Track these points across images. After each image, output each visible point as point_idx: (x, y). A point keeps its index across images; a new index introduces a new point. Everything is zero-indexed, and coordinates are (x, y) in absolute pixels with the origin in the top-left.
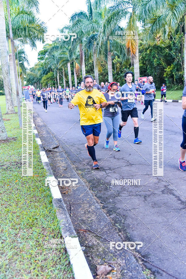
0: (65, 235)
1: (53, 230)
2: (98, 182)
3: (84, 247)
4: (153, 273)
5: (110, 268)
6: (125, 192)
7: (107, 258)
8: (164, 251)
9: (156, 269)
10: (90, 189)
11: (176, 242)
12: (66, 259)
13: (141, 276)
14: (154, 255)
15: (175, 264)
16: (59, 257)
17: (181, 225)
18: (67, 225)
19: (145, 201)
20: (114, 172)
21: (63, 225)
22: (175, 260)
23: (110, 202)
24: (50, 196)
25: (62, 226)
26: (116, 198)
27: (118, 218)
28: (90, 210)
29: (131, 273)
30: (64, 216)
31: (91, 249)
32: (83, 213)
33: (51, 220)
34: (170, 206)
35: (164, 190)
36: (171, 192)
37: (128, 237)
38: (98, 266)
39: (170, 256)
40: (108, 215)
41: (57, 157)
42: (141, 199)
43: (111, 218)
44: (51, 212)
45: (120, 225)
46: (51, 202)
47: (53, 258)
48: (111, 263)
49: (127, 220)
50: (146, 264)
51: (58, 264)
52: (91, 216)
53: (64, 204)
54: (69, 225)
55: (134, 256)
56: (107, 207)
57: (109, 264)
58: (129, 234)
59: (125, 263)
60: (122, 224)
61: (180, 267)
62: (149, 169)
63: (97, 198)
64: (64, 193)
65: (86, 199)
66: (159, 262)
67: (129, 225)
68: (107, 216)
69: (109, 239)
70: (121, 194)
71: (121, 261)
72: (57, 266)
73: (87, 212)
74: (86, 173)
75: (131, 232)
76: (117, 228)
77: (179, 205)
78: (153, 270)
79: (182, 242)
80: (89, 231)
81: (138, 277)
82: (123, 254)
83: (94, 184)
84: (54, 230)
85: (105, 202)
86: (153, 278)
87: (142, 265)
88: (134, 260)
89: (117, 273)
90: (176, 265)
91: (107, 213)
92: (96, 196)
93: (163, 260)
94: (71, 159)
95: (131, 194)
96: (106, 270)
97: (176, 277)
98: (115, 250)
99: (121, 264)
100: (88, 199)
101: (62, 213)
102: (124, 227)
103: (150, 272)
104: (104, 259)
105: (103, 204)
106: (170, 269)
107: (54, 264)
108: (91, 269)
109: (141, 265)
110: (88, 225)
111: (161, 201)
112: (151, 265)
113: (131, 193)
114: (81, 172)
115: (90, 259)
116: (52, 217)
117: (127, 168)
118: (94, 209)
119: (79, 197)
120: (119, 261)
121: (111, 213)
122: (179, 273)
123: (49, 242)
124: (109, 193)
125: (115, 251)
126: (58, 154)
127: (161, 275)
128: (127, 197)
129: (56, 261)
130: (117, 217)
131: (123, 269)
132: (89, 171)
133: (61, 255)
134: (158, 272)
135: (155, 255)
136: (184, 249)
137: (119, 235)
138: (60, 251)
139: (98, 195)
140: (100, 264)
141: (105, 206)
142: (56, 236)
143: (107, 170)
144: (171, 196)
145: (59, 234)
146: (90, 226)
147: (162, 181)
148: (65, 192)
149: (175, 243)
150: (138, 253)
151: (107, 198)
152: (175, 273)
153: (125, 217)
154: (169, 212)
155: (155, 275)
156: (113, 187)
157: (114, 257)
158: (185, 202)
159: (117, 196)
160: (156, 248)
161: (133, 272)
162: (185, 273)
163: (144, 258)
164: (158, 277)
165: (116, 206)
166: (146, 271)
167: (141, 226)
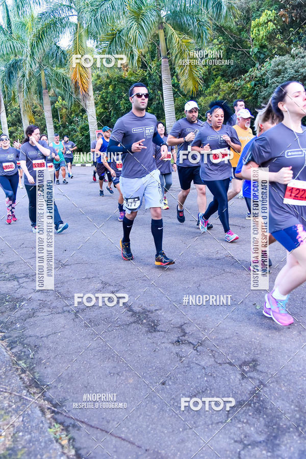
2: (2, 299)
4: (66, 429)
6: (46, 310)
9: (72, 421)
11: (112, 374)
13: (46, 436)
14: (72, 401)
17: (124, 348)
19: (76, 320)
23: (16, 329)
26: (28, 320)
27: (25, 352)
29: (29, 436)
40: (8, 349)
42: (69, 316)
43: (13, 353)
45: (25, 363)
49: (38, 352)
50: (56, 416)
55: (40, 407)
56: (10, 337)
58: (38, 374)
59: (23, 421)
60: (29, 361)
61: (111, 412)
62: (92, 270)
66: (78, 410)
67: (42, 360)
70: (37, 314)
71: (15, 419)
75: (42, 370)
76: (19, 367)
77: (129, 319)
79: (122, 373)
81: (40, 439)
82: (21, 408)
85: (7, 329)
86: (65, 436)
87: (51, 419)
88: (39, 413)
89: (6, 439)
91: (7, 347)
95: (54, 311)
97: (100, 428)
98: (10, 403)
99: (15, 424)
102: (32, 364)
103: (62, 427)
105: (4, 332)
106: (95, 417)
109: (49, 419)
111: (102, 315)
112: (66, 416)
113: (55, 310)
122: (107, 421)
124: (18, 313)
125: (9, 405)
127: (79, 430)
128: (45, 318)
130: (24, 350)
131: (18, 431)
134: (74, 426)
137: (21, 378)
141: (7, 335)
143: (21, 278)
147: (110, 285)
149: (111, 376)
150: (47, 401)
151: (12, 322)
152: (102, 422)
153: (36, 348)
154: (109, 331)
155: (69, 431)
156: (26, 303)
157: (7, 414)
158: (139, 312)
159: (29, 317)
160: (77, 390)
161: (34, 433)
162: (116, 420)
163: (55, 408)
164: (73, 433)
165: (25, 332)
166: (54, 428)
167: (60, 359)
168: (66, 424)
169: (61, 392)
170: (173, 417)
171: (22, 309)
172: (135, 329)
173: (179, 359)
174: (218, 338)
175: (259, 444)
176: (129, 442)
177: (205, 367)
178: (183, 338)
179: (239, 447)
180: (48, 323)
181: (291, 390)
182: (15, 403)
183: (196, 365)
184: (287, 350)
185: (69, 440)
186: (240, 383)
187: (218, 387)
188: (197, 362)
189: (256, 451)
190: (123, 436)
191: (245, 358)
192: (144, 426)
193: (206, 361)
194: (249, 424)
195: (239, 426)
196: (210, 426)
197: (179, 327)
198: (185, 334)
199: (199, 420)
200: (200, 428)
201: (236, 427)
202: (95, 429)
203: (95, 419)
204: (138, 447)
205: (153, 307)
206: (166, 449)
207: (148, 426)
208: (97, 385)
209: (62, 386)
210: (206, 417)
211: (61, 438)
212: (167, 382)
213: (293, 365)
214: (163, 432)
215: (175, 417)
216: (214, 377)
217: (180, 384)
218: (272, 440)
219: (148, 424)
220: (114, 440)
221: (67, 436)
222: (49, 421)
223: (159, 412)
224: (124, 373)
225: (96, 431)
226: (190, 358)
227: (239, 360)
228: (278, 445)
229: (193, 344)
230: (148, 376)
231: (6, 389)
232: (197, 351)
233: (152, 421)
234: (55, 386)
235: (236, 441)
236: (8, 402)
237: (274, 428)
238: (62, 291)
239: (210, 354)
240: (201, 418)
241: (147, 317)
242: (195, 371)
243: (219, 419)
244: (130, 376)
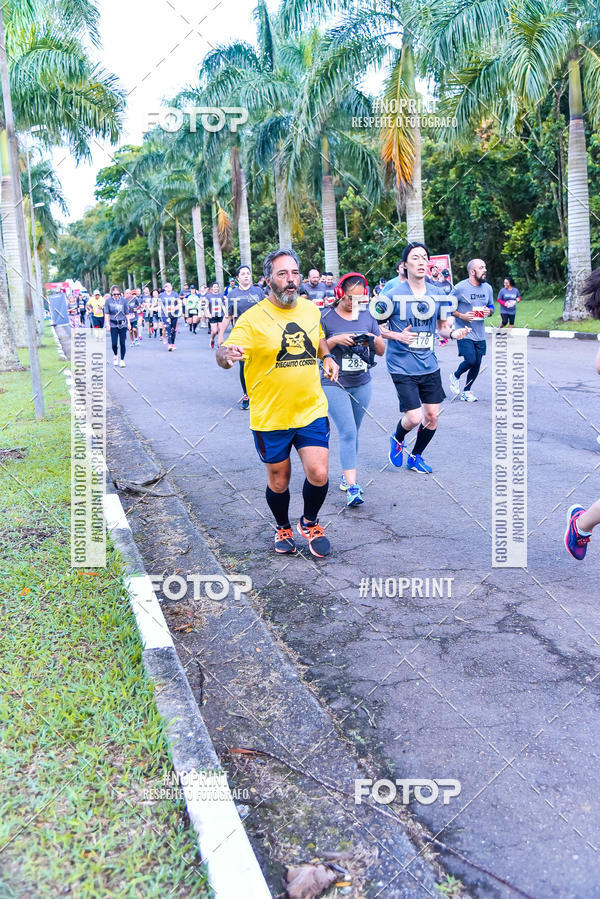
0: (184, 767)
1: (144, 752)
2: (292, 595)
3: (247, 808)
4: (471, 889)
5: (331, 875)
6: (380, 627)
7: (320, 842)
8: (506, 818)
9: (480, 876)
10: (264, 617)
11: (543, 788)
12: (187, 846)
14: (472, 831)
15: (541, 861)
16: (164, 841)
17: (558, 733)
18: (191, 734)
19: (444, 657)
20: (344, 562)
21: (177, 736)
22: (540, 847)
23: (329, 660)
24: (136, 640)
25: (173, 738)
26: (350, 645)
27: (356, 712)
28: (266, 683)
29: (397, 891)
30: (179, 707)
31: (270, 813)
32: (241, 693)
33: (139, 717)
34: (522, 673)
35: (503, 620)
36: (526, 626)
37: (388, 772)
38: (291, 868)
39: (526, 833)
40: (322, 700)
41: (157, 511)
42: (429, 648)
43: (333, 710)
44: (139, 692)
45: (362, 734)
46: (139, 661)
47: (146, 843)
48: (334, 858)
49: (384, 716)
50: (446, 860)
51: (161, 861)
52: (269, 705)
53: (180, 667)
54: (196, 735)
55: (409, 833)
56: (321, 675)
57: (328, 862)
58: (392, 762)
59: (379, 857)
60: (367, 731)
61: (557, 869)
62: (456, 553)
63: (289, 646)
64: (182, 631)
65: (253, 649)
66: (489, 854)
67: (393, 733)
68: (320, 703)
69: (327, 781)
70: (364, 634)
71: (365, 852)
72: (156, 869)
73: (254, 693)
74: (252, 564)
75: (398, 756)
76: (351, 743)
77: (554, 669)
78: (470, 880)
79: (564, 788)
80: (262, 754)
82: (372, 829)
83: (279, 602)
84: (149, 750)
85: (313, 658)
87: (435, 863)
88: (410, 847)
89: (353, 889)
90: (544, 863)
91: (320, 696)
92: (284, 639)
93: (501, 848)
94: (202, 520)
95: (398, 634)
96: (316, 881)
98: (349, 815)
99: (367, 861)
100: (258, 650)
101: (174, 696)
102: (375, 739)
103: (460, 885)
104: (311, 845)
105: (308, 664)
106: (526, 875)
107: (148, 864)
108: (268, 879)
109: (431, 862)
110: (258, 735)
111: (495, 655)
112: (465, 862)
113: (398, 630)
114: (236, 562)
115: (267, 844)
116: (141, 710)
117: (385, 549)
118: (278, 682)
119: (230, 643)
120: (361, 850)
121: (333, 695)
122: (553, 890)
123: (132, 791)
124: (328, 629)
125: (347, 819)
126: (160, 503)
127: (496, 896)
128: (383, 644)
129: (153, 854)
130: (354, 707)
131: (375, 877)
132: (261, 560)
133: (170, 832)
134: (486, 887)
135: (476, 831)
136: (569, 811)
137: (360, 766)
138: (167, 820)
139: (292, 636)
140: (299, 860)
141: (316, 671)
142: (154, 770)
144: (528, 639)
145: (164, 765)
146: (264, 738)
147: (499, 590)
148: (183, 626)
149: (541, 790)
150: (420, 823)
151: (319, 645)
152: (542, 889)
153: (378, 706)
154: (520, 691)
156: (340, 609)
157: (345, 838)
158: (573, 659)
159: (352, 640)
160: (478, 808)
161: (406, 886)
162: (572, 889)
163: (439, 840)
165: (349, 670)
166: (446, 884)
167: (430, 737)
168: (473, 876)
169: (447, 811)
171: (333, 620)
172: (571, 694)
180: (391, 657)
182: (358, 816)
203: (527, 880)
222: (432, 868)
224: (568, 786)
231: (334, 785)
236: (342, 811)
241: (591, 671)
244: (582, 796)
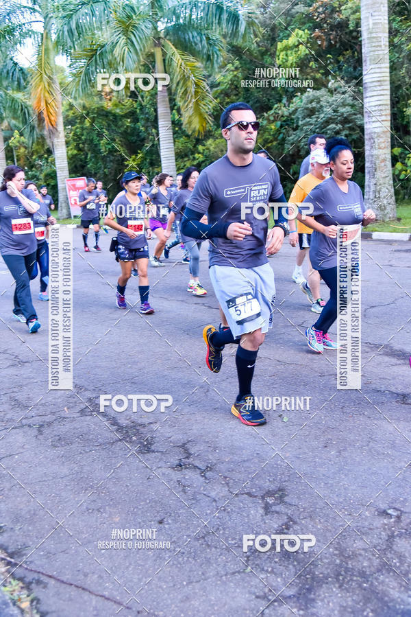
4: (28, 586)
9: (36, 576)
11: (90, 511)
15: (80, 558)
19: (40, 437)
34: (91, 440)
35: (85, 408)
39: (72, 542)
42: (29, 432)
50: (13, 570)
61: (89, 561)
66: (44, 560)
77: (113, 435)
79: (104, 509)
86: (25, 596)
87: (6, 574)
90: (82, 559)
93: (54, 555)
97: (75, 583)
103: (21, 584)
106: (68, 569)
109: (3, 573)
111: (75, 431)
112: (26, 569)
113: (10, 423)
117: (12, 371)
122: (84, 575)
127: (45, 587)
134: (38, 582)
136: (105, 523)
144: (99, 418)
147: (86, 390)
152: (77, 575)
154: (86, 452)
155: (31, 590)
158: (126, 427)
162: (97, 572)
163: (11, 558)
164: (37, 591)
166: (10, 586)
167: (18, 491)
168: (27, 580)
169: (20, 537)
170: (174, 566)
172: (121, 449)
173: (181, 489)
174: (234, 460)
175: (289, 600)
176: (115, 602)
177: (217, 499)
178: (187, 460)
179: (262, 605)
180: (1, 442)
181: (330, 528)
183: (204, 497)
184: (324, 475)
185: (32, 601)
186: (263, 520)
187: (234, 525)
188: (205, 493)
189: (285, 609)
190: (106, 594)
191: (269, 486)
192: (136, 580)
193: (218, 491)
194: (275, 574)
195: (262, 576)
196: (224, 578)
197: (181, 447)
198: (189, 455)
199: (209, 570)
200: (209, 580)
201: (258, 578)
202: (68, 586)
203: (68, 572)
204: (128, 608)
205: (146, 419)
206: (165, 610)
207: (140, 580)
208: (69, 525)
209: (20, 529)
210: (219, 565)
211: (20, 600)
212: (165, 520)
213: (331, 496)
214: (160, 587)
215: (177, 567)
216: (228, 512)
217: (183, 522)
218: (304, 594)
219: (141, 576)
220: (94, 600)
221: (28, 596)
223: (155, 560)
224: (107, 507)
225: (69, 589)
226: (196, 488)
227: (260, 490)
228: (313, 600)
229: (199, 469)
230: (140, 512)
232: (206, 478)
233: (147, 572)
234: (12, 529)
235: (257, 597)
237: (307, 578)
238: (19, 396)
239: (223, 482)
240: (211, 567)
241: (137, 433)
242: (202, 504)
243: (236, 568)
244: (115, 513)
